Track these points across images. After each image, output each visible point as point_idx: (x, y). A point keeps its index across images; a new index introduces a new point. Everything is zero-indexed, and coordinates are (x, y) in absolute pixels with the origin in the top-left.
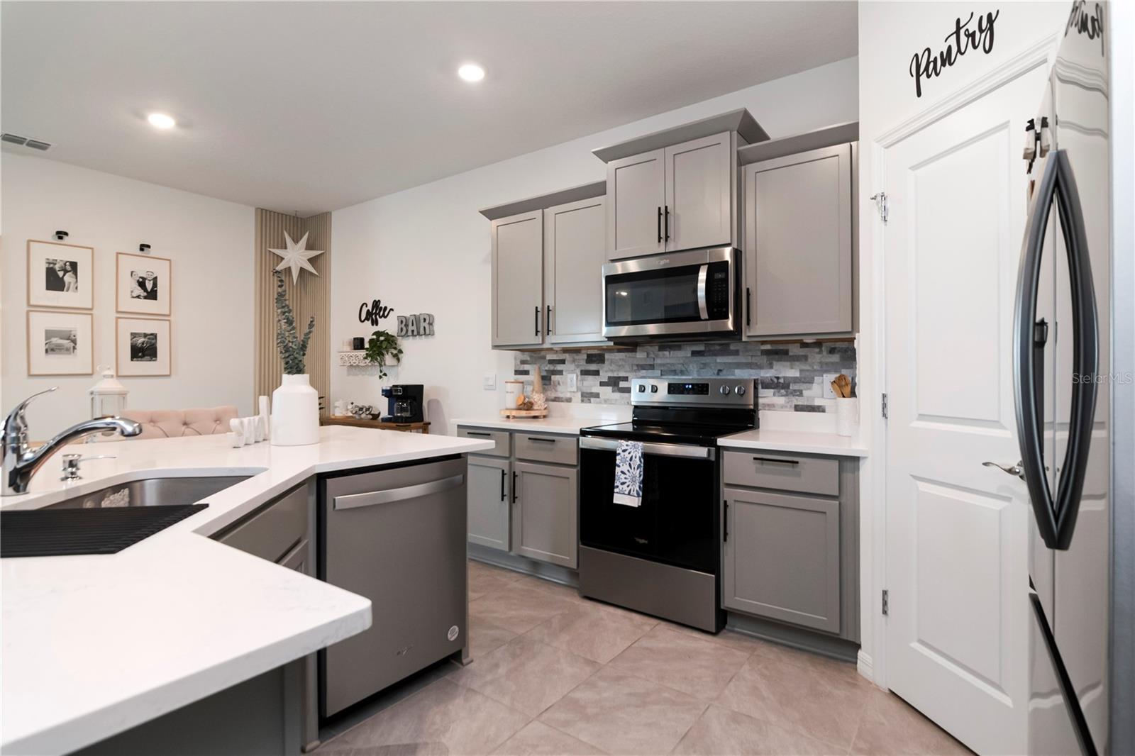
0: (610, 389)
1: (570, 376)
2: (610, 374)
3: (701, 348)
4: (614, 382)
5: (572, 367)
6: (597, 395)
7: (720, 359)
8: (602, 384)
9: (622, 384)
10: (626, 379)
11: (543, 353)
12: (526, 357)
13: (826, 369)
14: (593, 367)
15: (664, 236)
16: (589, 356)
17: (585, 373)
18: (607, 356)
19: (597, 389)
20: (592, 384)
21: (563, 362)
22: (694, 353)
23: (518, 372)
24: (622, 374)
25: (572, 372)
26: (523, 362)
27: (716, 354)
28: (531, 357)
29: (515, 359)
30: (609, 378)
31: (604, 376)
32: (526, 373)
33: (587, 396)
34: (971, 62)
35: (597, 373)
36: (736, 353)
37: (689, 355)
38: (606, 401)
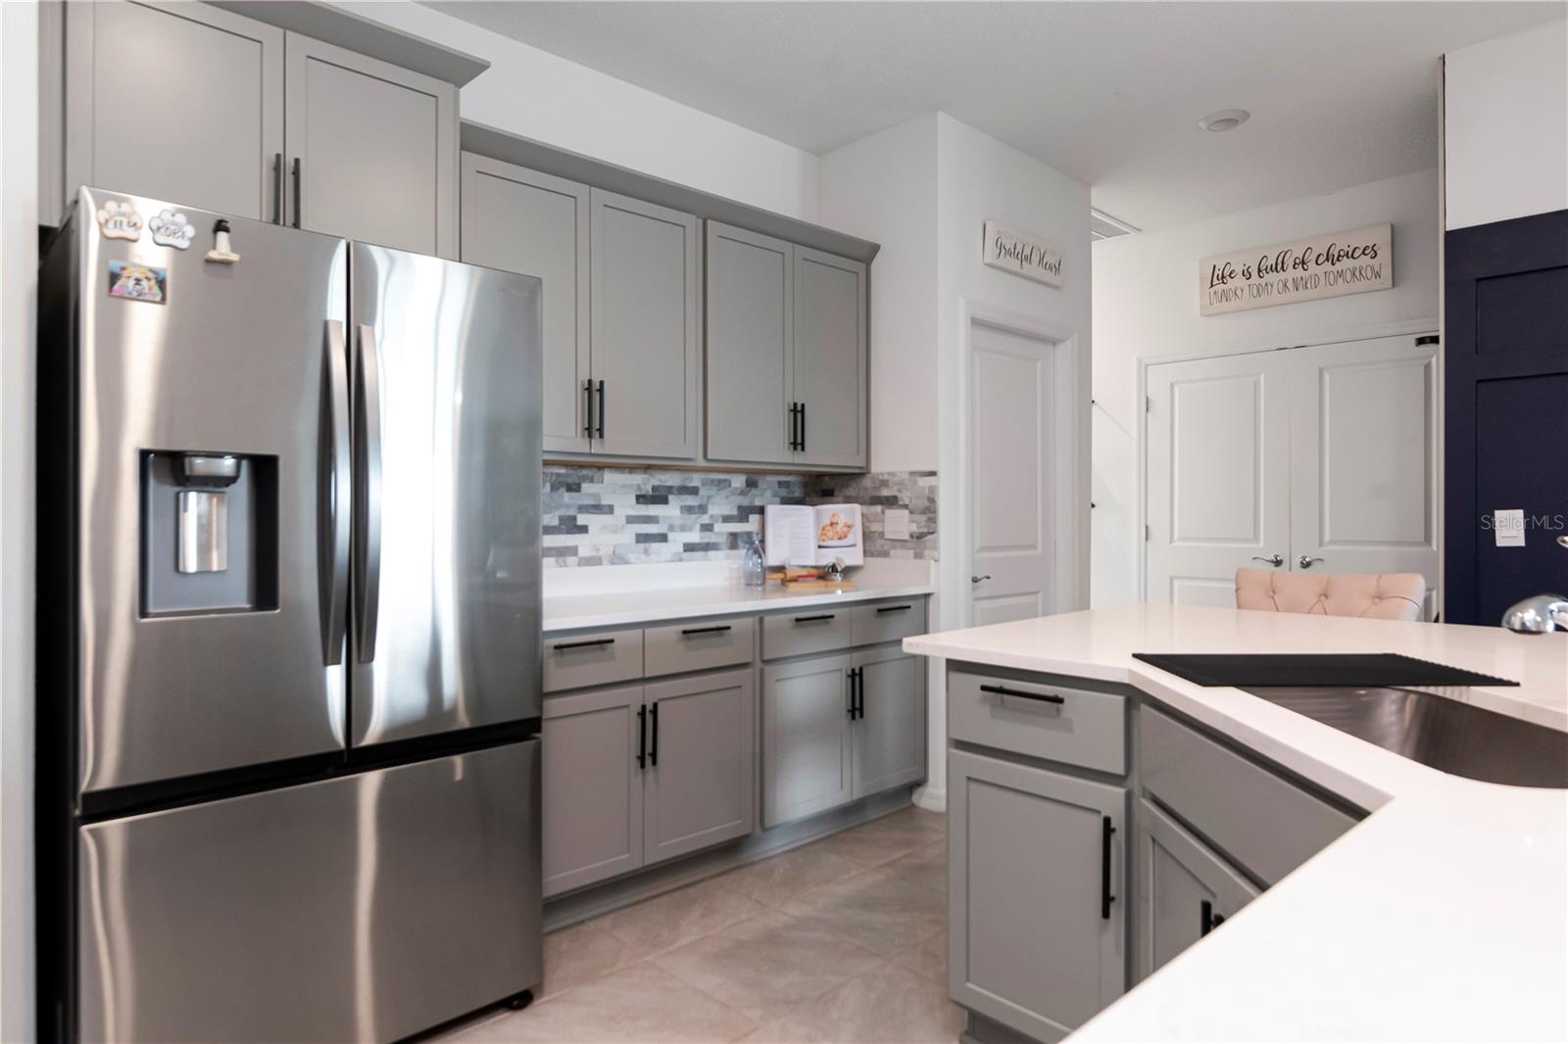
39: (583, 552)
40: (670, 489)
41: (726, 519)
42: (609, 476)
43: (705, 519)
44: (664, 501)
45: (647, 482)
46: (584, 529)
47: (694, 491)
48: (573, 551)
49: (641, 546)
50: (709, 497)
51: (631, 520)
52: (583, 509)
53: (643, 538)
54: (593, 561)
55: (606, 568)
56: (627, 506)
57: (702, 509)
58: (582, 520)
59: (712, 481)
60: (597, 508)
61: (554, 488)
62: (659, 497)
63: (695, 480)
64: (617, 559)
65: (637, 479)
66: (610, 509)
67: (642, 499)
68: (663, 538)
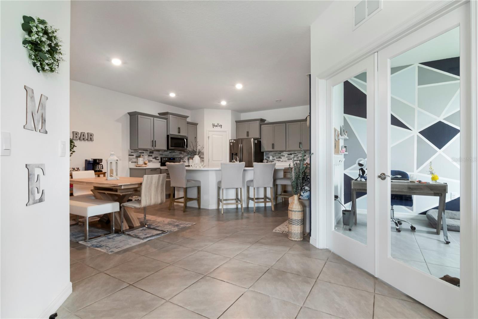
0: (154, 159)
1: (145, 156)
2: (155, 156)
3: (171, 151)
4: (155, 158)
5: (146, 154)
6: (152, 161)
7: (174, 154)
8: (153, 158)
9: (157, 158)
10: (158, 157)
11: (138, 150)
12: (133, 151)
13: (186, 156)
14: (151, 154)
15: (179, 132)
16: (150, 152)
17: (149, 156)
18: (154, 152)
19: (152, 159)
20: (151, 158)
21: (143, 153)
22: (170, 152)
23: (129, 155)
24: (157, 156)
25: (146, 155)
26: (132, 152)
27: (173, 153)
28: (134, 151)
29: (129, 151)
30: (155, 157)
31: (153, 156)
32: (133, 155)
33: (149, 161)
34: (218, 128)
35: (152, 156)
36: (175, 153)
37: (169, 152)
38: (154, 162)
39: (281, 160)
40: (292, 153)
41: (300, 157)
42: (284, 152)
43: (297, 157)
44: (291, 155)
45: (289, 153)
46: (281, 158)
47: (296, 153)
48: (280, 160)
49: (288, 160)
50: (298, 154)
51: (287, 157)
52: (281, 156)
53: (288, 159)
54: (283, 161)
55: (284, 162)
56: (286, 155)
57: (297, 156)
58: (281, 157)
59: (299, 152)
60: (283, 156)
61: (278, 154)
62: (291, 154)
63: (296, 152)
64: (285, 161)
65: (288, 152)
66: (284, 156)
67: (288, 155)
68: (291, 159)
